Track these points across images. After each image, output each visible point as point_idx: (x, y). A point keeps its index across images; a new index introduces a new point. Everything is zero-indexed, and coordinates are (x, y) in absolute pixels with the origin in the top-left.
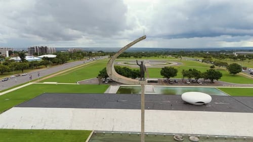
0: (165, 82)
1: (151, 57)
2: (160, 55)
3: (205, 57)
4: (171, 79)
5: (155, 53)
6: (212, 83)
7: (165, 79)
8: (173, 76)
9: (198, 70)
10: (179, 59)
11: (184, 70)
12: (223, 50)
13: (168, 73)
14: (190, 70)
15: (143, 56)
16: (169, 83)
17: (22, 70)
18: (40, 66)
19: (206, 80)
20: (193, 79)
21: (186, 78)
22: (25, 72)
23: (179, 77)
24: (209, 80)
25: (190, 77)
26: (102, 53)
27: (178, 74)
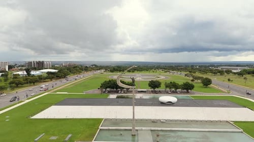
0: (152, 92)
1: (143, 72)
2: (151, 69)
3: (190, 72)
4: (156, 89)
5: (147, 67)
6: (188, 92)
7: (152, 89)
8: (158, 87)
9: (177, 83)
10: (168, 73)
11: (166, 83)
12: (213, 65)
13: (154, 85)
14: (171, 83)
15: (135, 70)
16: (155, 92)
17: (34, 83)
18: (46, 80)
19: (183, 91)
20: (173, 89)
21: (168, 89)
22: (36, 85)
23: (162, 88)
24: (185, 91)
25: (170, 88)
26: (96, 67)
27: (161, 86)
